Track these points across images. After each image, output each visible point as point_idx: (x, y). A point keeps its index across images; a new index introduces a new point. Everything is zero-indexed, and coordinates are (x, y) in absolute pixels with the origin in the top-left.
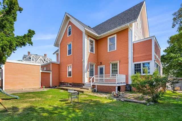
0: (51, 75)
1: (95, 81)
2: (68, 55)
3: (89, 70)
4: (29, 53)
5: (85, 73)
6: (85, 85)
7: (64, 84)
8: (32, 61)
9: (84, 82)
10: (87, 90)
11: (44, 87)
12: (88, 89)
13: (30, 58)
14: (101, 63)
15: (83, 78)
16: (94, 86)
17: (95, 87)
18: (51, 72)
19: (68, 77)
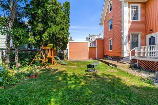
0: (96, 49)
1: (136, 54)
2: (109, 30)
3: (130, 42)
4: (90, 35)
5: (125, 46)
6: (123, 59)
7: (107, 57)
8: (91, 40)
9: (123, 55)
10: (123, 64)
11: (91, 59)
12: (125, 64)
13: (90, 38)
14: (151, 30)
15: (122, 51)
16: (134, 61)
17: (136, 62)
18: (96, 47)
19: (109, 50)
